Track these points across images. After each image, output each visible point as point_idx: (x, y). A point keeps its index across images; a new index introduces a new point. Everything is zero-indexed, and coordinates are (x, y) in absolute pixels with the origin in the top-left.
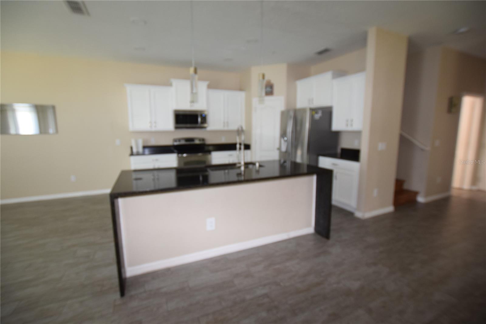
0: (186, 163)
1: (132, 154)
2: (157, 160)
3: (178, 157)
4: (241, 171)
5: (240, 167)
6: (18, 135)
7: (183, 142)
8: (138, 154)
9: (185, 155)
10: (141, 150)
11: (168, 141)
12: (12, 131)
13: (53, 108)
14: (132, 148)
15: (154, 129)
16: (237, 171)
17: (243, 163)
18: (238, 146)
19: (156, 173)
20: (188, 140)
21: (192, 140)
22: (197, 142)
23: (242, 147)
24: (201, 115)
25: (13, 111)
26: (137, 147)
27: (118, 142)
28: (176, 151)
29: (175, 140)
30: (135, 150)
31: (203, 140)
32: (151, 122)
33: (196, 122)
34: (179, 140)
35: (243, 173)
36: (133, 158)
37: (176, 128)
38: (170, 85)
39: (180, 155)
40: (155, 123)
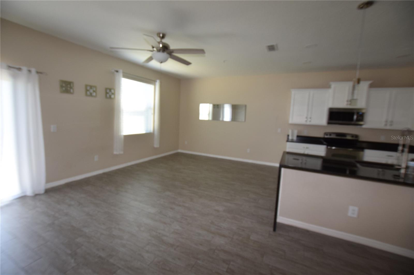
0: (334, 155)
1: (288, 141)
2: (307, 148)
3: (327, 148)
4: (400, 173)
5: (399, 169)
6: (223, 121)
7: (333, 136)
8: (292, 141)
9: (334, 148)
10: (295, 138)
11: (319, 134)
12: (221, 119)
13: (246, 106)
14: (288, 136)
15: (308, 123)
16: (396, 173)
17: (404, 165)
18: (400, 148)
19: (304, 158)
20: (338, 134)
21: (344, 135)
22: (349, 138)
23: (406, 150)
24: (358, 113)
25: (223, 107)
26: (292, 135)
28: (325, 143)
29: (326, 134)
30: (290, 138)
31: (357, 136)
32: (307, 118)
33: (352, 119)
34: (330, 134)
35: (402, 176)
36: (289, 144)
37: (329, 123)
38: (329, 87)
39: (329, 147)
40: (310, 118)
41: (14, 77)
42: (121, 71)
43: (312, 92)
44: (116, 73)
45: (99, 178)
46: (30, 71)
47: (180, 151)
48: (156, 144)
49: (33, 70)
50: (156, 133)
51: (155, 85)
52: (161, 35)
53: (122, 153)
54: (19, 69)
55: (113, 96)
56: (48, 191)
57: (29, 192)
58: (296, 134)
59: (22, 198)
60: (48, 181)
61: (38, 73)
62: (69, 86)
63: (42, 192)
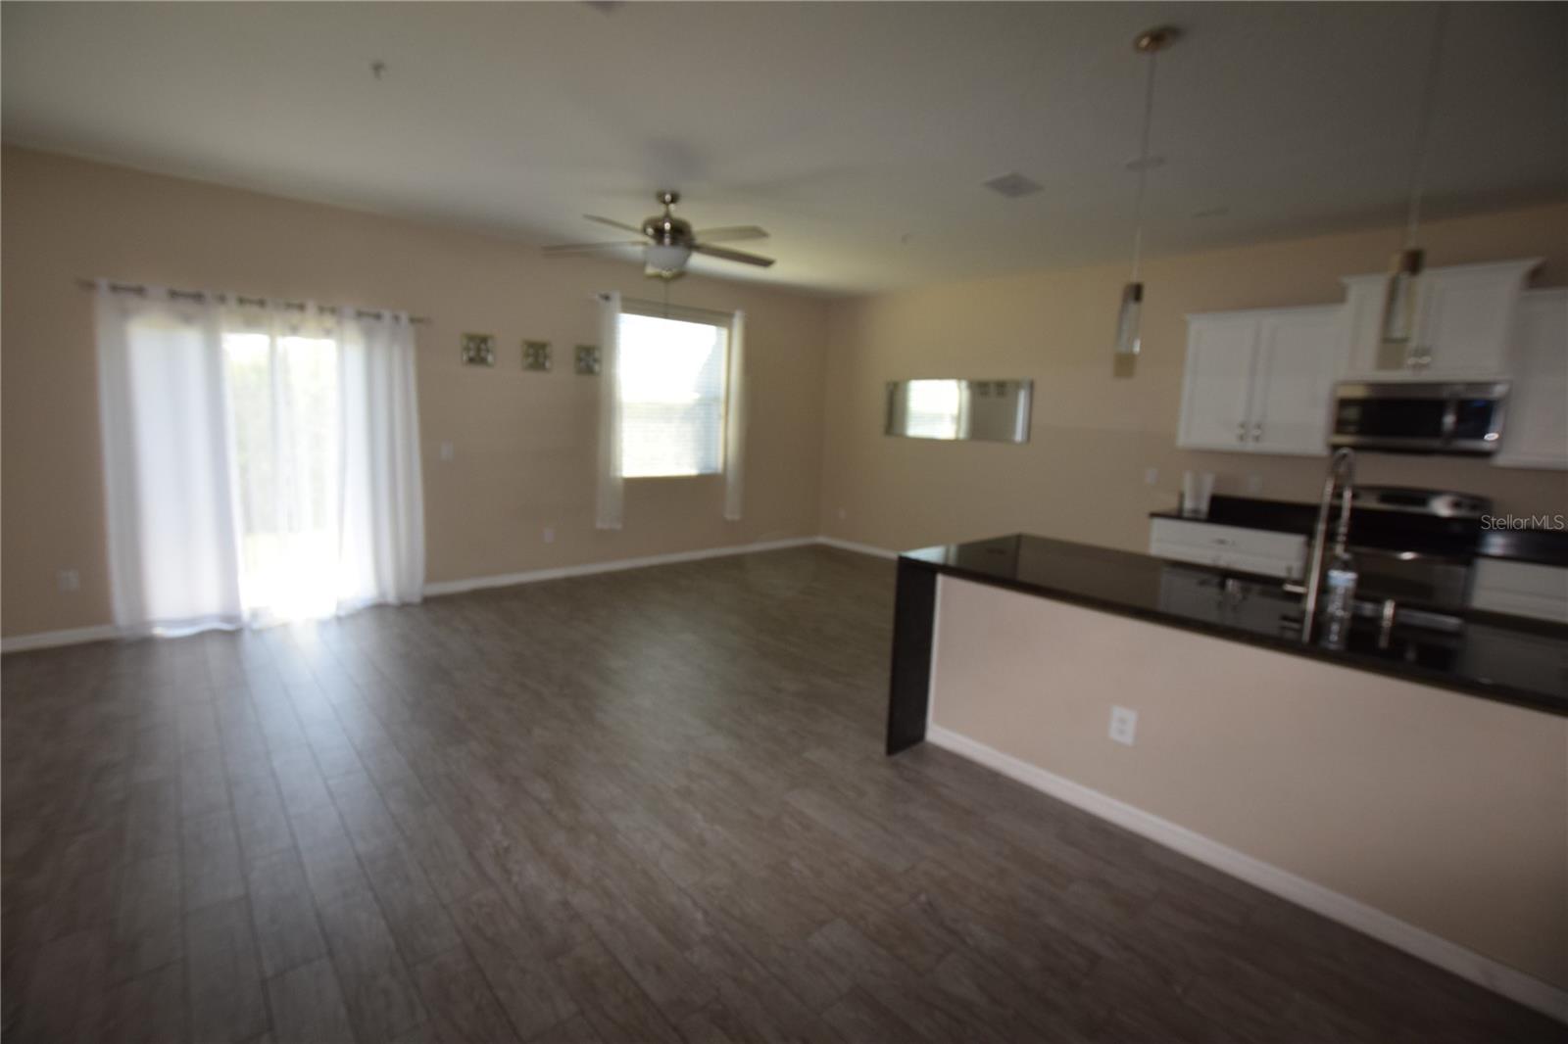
1: (1178, 516)
5: (1298, 597)
7: (1369, 502)
10: (1204, 506)
13: (1031, 385)
15: (1251, 447)
20: (1392, 496)
21: (1414, 497)
22: (1441, 509)
24: (1463, 405)
26: (1197, 497)
27: (1150, 476)
30: (1188, 504)
32: (1243, 425)
36: (1157, 524)
37: (1335, 447)
40: (1260, 426)
41: (369, 335)
42: (616, 297)
43: (1270, 321)
44: (602, 302)
45: (549, 588)
46: (396, 318)
47: (822, 540)
48: (732, 512)
49: (404, 317)
50: (731, 477)
51: (730, 328)
52: (668, 197)
53: (619, 526)
54: (378, 317)
55: (597, 367)
56: (428, 602)
57: (391, 598)
58: (1207, 490)
59: (379, 608)
60: (431, 577)
61: (412, 320)
62: (483, 346)
63: (417, 599)
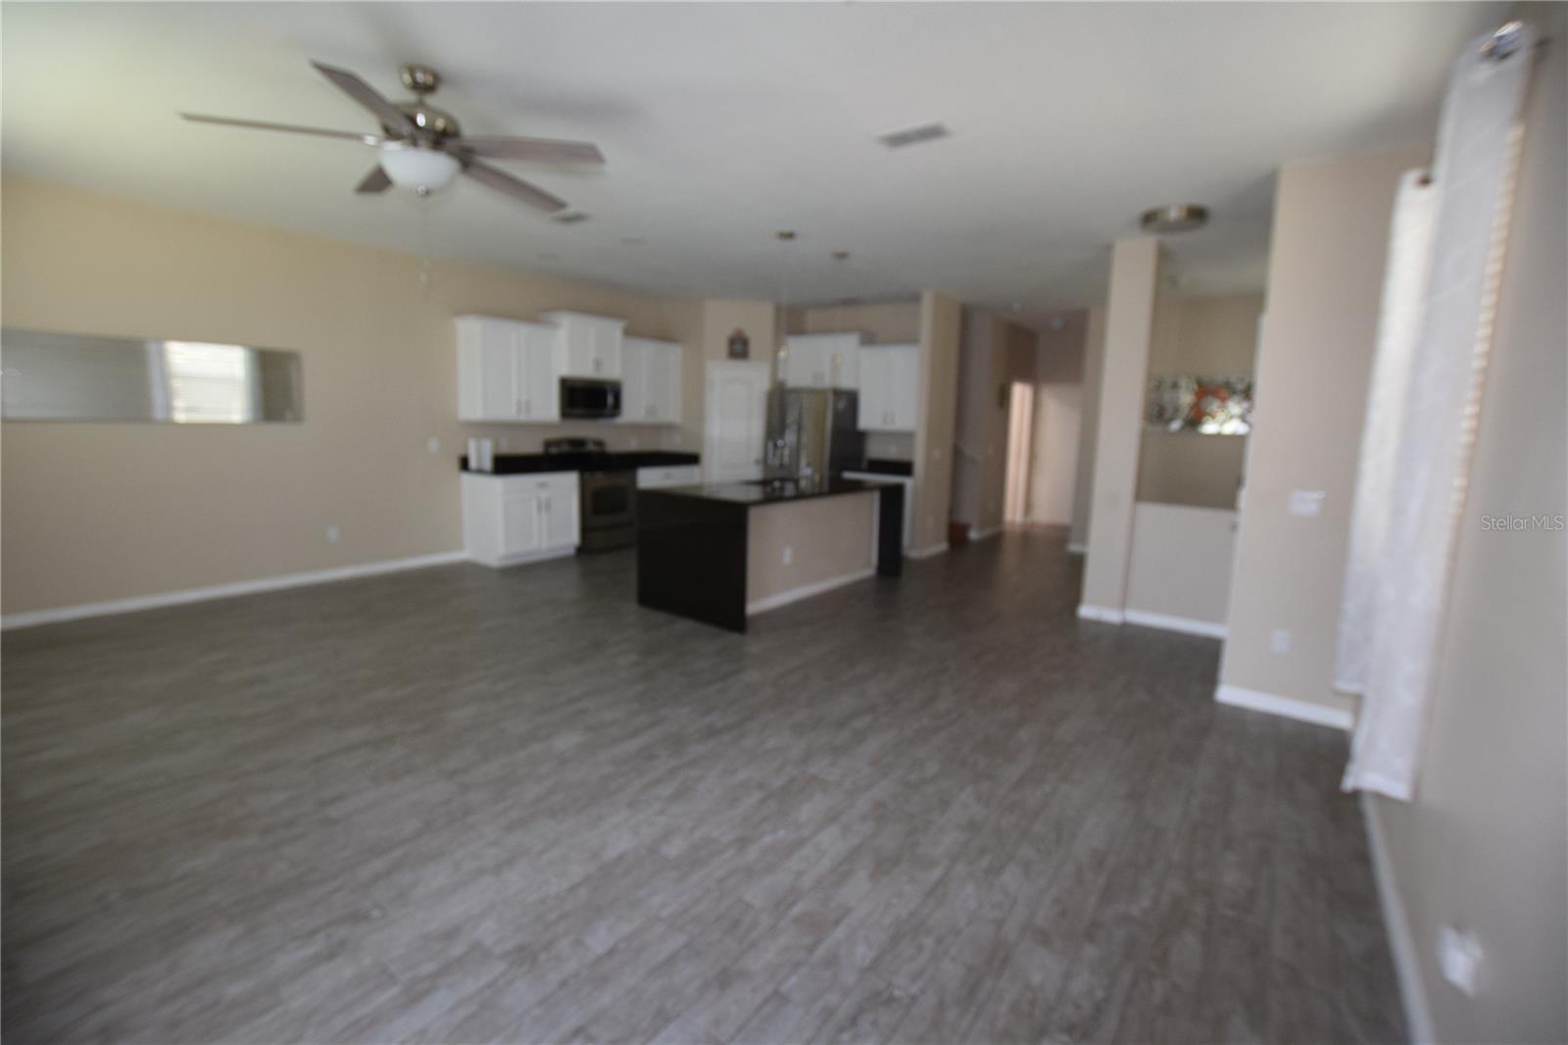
2: (544, 484)
3: (582, 479)
7: (566, 448)
8: (480, 471)
10: (488, 465)
11: (534, 446)
14: (465, 457)
20: (574, 442)
22: (591, 448)
24: (613, 391)
27: (433, 445)
29: (549, 444)
30: (473, 463)
31: (600, 443)
32: (518, 405)
33: (604, 404)
34: (558, 443)
37: (563, 416)
39: (587, 474)
52: (422, 78)
58: (488, 452)
